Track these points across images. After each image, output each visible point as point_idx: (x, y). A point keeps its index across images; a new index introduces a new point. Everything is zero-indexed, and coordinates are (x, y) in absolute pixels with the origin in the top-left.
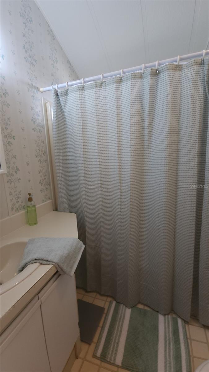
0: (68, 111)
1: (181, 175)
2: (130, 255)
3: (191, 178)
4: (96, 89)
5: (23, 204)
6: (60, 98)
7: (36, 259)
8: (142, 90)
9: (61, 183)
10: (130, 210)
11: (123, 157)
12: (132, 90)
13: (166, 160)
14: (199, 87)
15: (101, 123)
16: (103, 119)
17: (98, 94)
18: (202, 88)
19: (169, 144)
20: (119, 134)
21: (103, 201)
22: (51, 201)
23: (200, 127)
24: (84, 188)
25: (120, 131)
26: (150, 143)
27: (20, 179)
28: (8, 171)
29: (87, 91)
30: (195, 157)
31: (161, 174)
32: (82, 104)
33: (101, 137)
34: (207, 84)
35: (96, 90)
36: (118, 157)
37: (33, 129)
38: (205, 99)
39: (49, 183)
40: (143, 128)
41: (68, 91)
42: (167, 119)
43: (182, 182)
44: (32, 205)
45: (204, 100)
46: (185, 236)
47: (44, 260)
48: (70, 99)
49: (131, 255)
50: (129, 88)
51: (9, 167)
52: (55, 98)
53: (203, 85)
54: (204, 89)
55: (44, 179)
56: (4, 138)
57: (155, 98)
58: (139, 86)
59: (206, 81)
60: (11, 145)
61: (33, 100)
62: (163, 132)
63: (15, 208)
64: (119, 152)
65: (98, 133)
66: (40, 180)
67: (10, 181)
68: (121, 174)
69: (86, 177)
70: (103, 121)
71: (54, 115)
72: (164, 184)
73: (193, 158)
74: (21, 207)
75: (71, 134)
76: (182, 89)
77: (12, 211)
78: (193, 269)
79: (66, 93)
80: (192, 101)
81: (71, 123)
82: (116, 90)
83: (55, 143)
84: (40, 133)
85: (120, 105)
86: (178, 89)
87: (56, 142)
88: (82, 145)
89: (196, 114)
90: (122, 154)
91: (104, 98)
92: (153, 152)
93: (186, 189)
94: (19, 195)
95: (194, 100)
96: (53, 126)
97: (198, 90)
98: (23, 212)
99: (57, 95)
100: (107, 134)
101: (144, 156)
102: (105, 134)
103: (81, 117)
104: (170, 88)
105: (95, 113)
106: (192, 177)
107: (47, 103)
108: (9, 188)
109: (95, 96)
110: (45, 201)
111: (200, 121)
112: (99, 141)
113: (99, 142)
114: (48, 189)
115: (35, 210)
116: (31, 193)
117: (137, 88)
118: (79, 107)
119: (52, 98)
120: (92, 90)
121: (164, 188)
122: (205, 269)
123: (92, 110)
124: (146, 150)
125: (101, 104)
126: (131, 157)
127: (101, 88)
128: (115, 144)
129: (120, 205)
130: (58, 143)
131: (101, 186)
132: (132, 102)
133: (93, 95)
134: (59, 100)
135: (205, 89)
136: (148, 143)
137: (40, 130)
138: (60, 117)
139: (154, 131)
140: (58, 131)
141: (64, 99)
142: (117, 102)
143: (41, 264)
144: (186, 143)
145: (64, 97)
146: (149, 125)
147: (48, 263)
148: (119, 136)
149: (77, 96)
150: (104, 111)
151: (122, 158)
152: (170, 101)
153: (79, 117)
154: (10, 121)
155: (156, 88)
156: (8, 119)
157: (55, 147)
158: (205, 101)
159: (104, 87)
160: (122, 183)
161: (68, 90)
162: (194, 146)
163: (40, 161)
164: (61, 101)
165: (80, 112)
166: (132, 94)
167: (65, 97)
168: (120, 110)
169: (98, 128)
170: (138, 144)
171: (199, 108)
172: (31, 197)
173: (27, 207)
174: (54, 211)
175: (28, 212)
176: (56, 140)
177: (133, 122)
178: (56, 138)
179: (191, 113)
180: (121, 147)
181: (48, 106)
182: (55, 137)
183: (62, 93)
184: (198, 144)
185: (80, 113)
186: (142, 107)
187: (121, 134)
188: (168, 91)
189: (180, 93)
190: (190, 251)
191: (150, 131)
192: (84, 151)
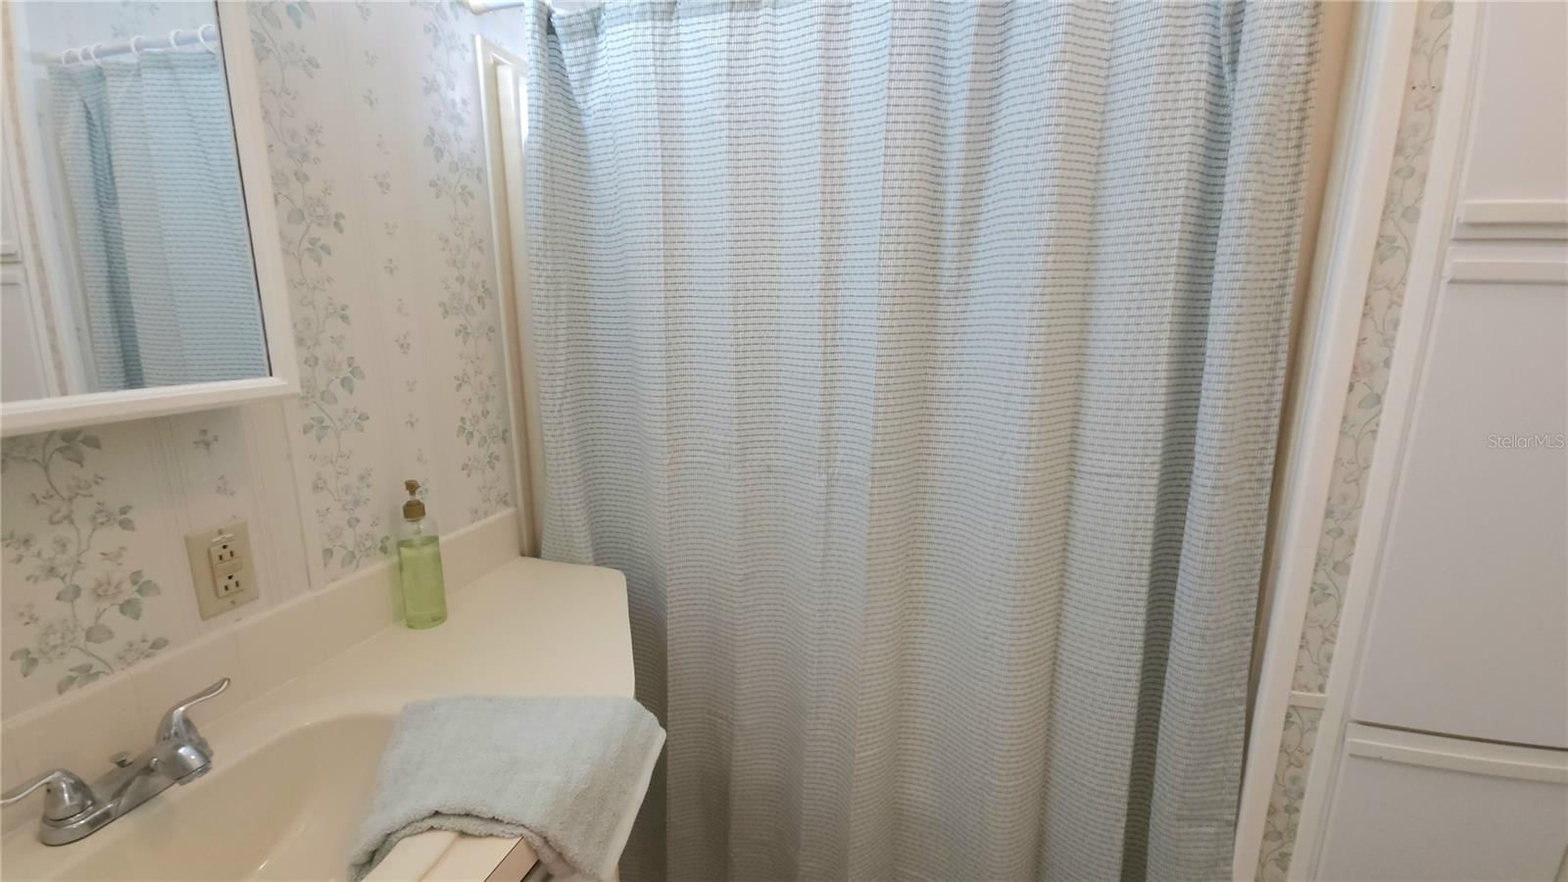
0: (598, 107)
1: (1094, 419)
2: (857, 756)
3: (1137, 437)
4: (733, 14)
5: (380, 533)
6: (563, 46)
7: (437, 814)
8: (941, 35)
9: (558, 433)
10: (868, 563)
11: (845, 328)
12: (897, 33)
13: (1032, 354)
14: (1190, 40)
15: (750, 170)
16: (759, 155)
17: (740, 39)
18: (1202, 43)
19: (1049, 282)
20: (828, 227)
21: (750, 518)
22: (511, 510)
23: (1186, 214)
24: (666, 462)
25: (836, 212)
26: (964, 272)
27: (364, 417)
28: (305, 383)
29: (689, 21)
30: (1160, 343)
31: (1008, 413)
32: (666, 78)
33: (748, 237)
34: (1226, 25)
35: (731, 19)
36: (821, 328)
37: (433, 184)
38: (1214, 95)
39: (505, 431)
40: (937, 204)
41: (599, 17)
42: (1048, 173)
43: (1099, 449)
44: (423, 535)
45: (1210, 98)
46: (1099, 679)
47: (477, 817)
48: (612, 53)
49: (862, 754)
50: (881, 19)
51: (311, 362)
52: (537, 42)
53: (1208, 29)
54: (1215, 51)
55: (479, 413)
56: (289, 221)
57: (996, 75)
58: (926, 15)
59: (1226, 16)
60: (324, 255)
61: (435, 45)
62: (1029, 230)
63: (339, 553)
64: (828, 307)
65: (736, 216)
66: (463, 419)
67: (317, 428)
68: (830, 405)
69: (675, 411)
70: (759, 163)
71: (534, 124)
72: (1022, 459)
73: (1150, 351)
74: (368, 544)
75: (610, 212)
76: (1117, 43)
77: (325, 565)
78: (1124, 819)
79: (590, 25)
80: (1159, 97)
81: (608, 164)
82: (821, 27)
83: (534, 252)
84: (466, 203)
85: (839, 95)
86: (1101, 40)
87: (542, 246)
88: (662, 267)
89: (1174, 158)
90: (839, 314)
91: (768, 60)
92: (977, 314)
93: (1114, 479)
94: (358, 488)
95: (1170, 97)
96: (528, 175)
97: (1187, 49)
98: (377, 567)
99: (550, 30)
100: (776, 223)
101: (938, 330)
102: (767, 222)
103: (658, 138)
104: (1066, 33)
105: (726, 125)
106: (1141, 429)
107: (503, 64)
108: (313, 457)
109: (725, 47)
110: (486, 514)
111: (1187, 188)
112: (739, 251)
113: (740, 258)
114: (497, 458)
115: (437, 558)
116: (420, 483)
117: (916, 23)
118: (648, 93)
119: (522, 44)
120: (710, 18)
121: (1021, 473)
122: (1178, 820)
123: (710, 111)
124: (946, 302)
125: (750, 86)
126: (881, 330)
127: (755, 14)
128: (810, 271)
129: (821, 541)
130: (549, 253)
131: (740, 452)
132: (893, 85)
133: (716, 41)
134: (556, 53)
135: (1219, 47)
136: (956, 272)
137: (464, 188)
138: (562, 133)
139: (986, 220)
140: (548, 199)
141: (579, 52)
142: (827, 82)
143: (463, 834)
144: (1122, 281)
145: (580, 44)
146: (964, 192)
147: (497, 829)
148: (829, 234)
149: (640, 39)
150: (767, 116)
151: (838, 335)
152: (1064, 93)
153: (650, 138)
154: (317, 143)
155: (1003, 28)
156: (311, 131)
157: (536, 273)
158: (1216, 100)
159: (769, 10)
160: (834, 444)
161: (599, 9)
162: (1155, 295)
163: (463, 332)
164: (567, 61)
165: (656, 115)
166: (895, 50)
167: (588, 42)
168: (837, 118)
169: (737, 193)
170: (915, 277)
171: (1188, 131)
172: (417, 497)
173: (401, 544)
174: (523, 555)
175: (401, 568)
176: (540, 239)
177: (894, 176)
178: (541, 232)
179: (1152, 152)
180: (834, 286)
181: (506, 74)
182: (534, 224)
183: (572, 21)
184: (1175, 290)
185: (657, 123)
186: (937, 109)
187: (836, 227)
188: (1059, 47)
189: (1107, 60)
190: (1117, 744)
191: (969, 218)
192: (669, 294)
